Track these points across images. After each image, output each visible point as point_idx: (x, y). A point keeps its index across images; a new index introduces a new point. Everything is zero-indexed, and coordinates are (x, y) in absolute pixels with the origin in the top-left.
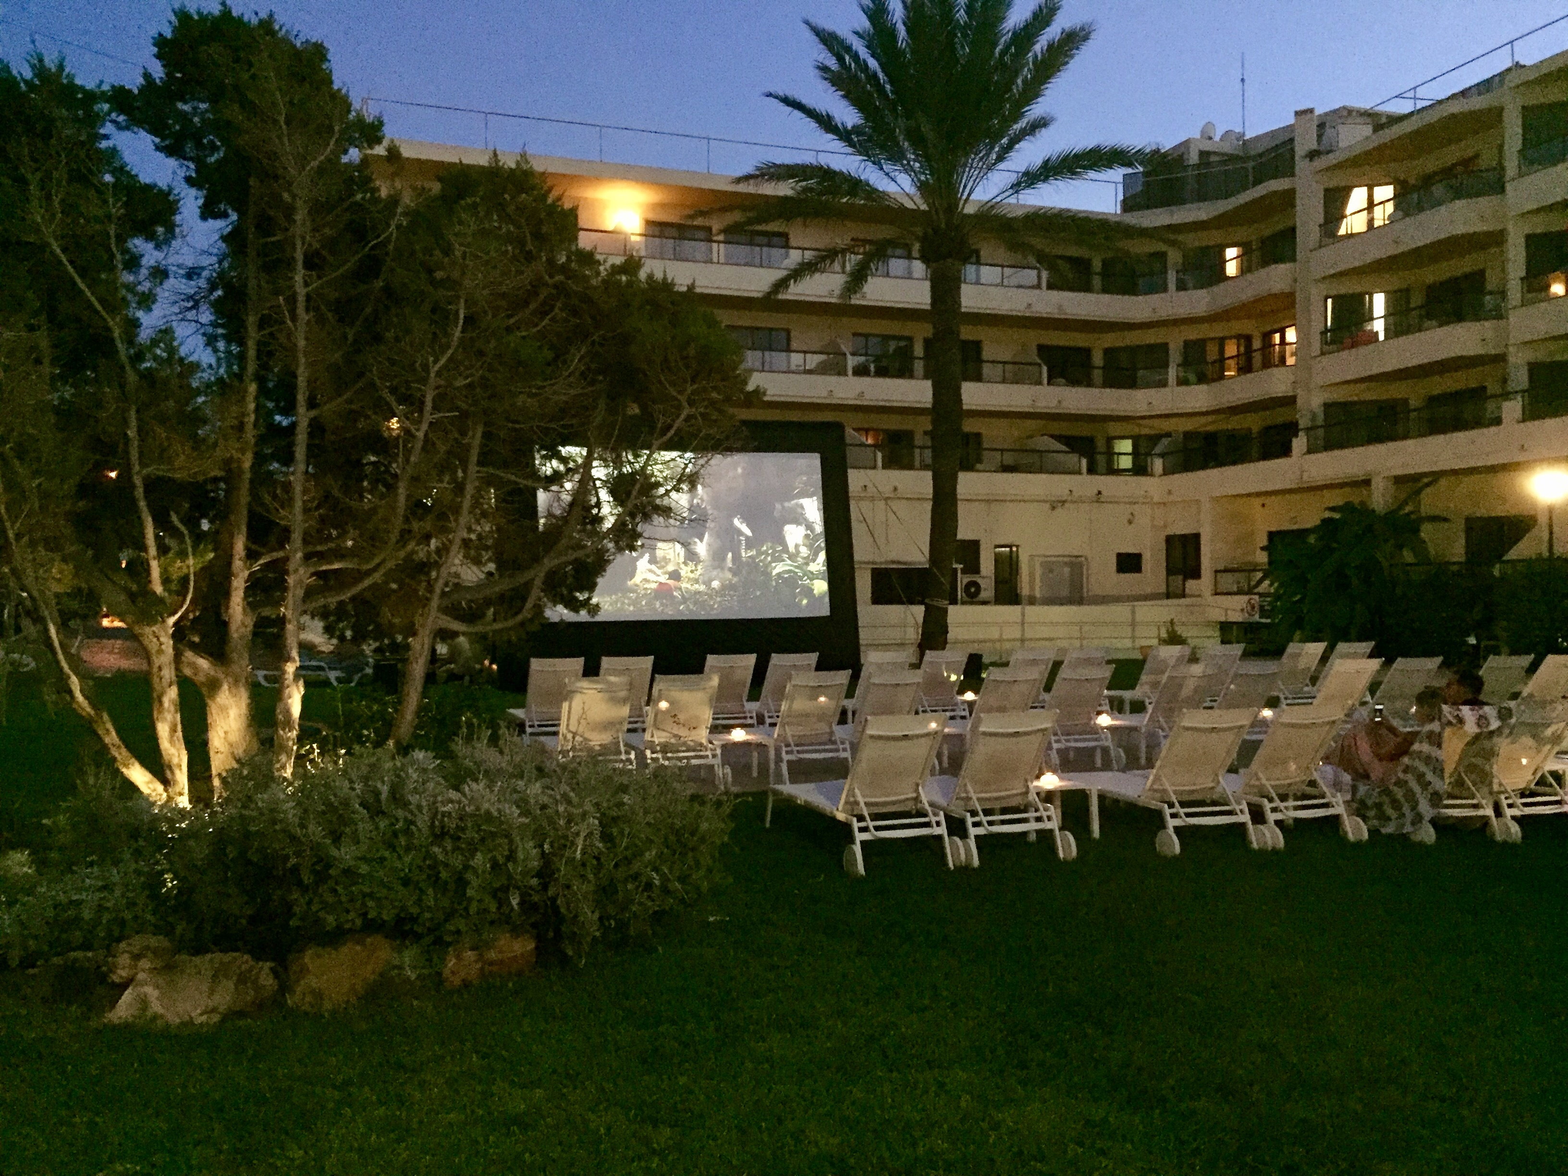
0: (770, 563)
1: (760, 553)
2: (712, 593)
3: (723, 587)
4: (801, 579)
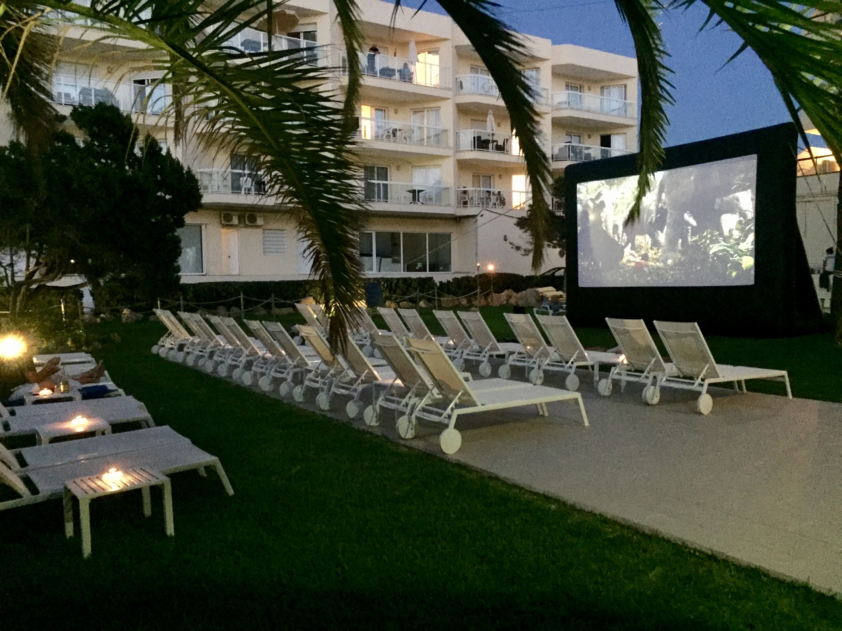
0: (709, 245)
1: (701, 238)
2: (668, 269)
3: (675, 264)
4: (732, 256)
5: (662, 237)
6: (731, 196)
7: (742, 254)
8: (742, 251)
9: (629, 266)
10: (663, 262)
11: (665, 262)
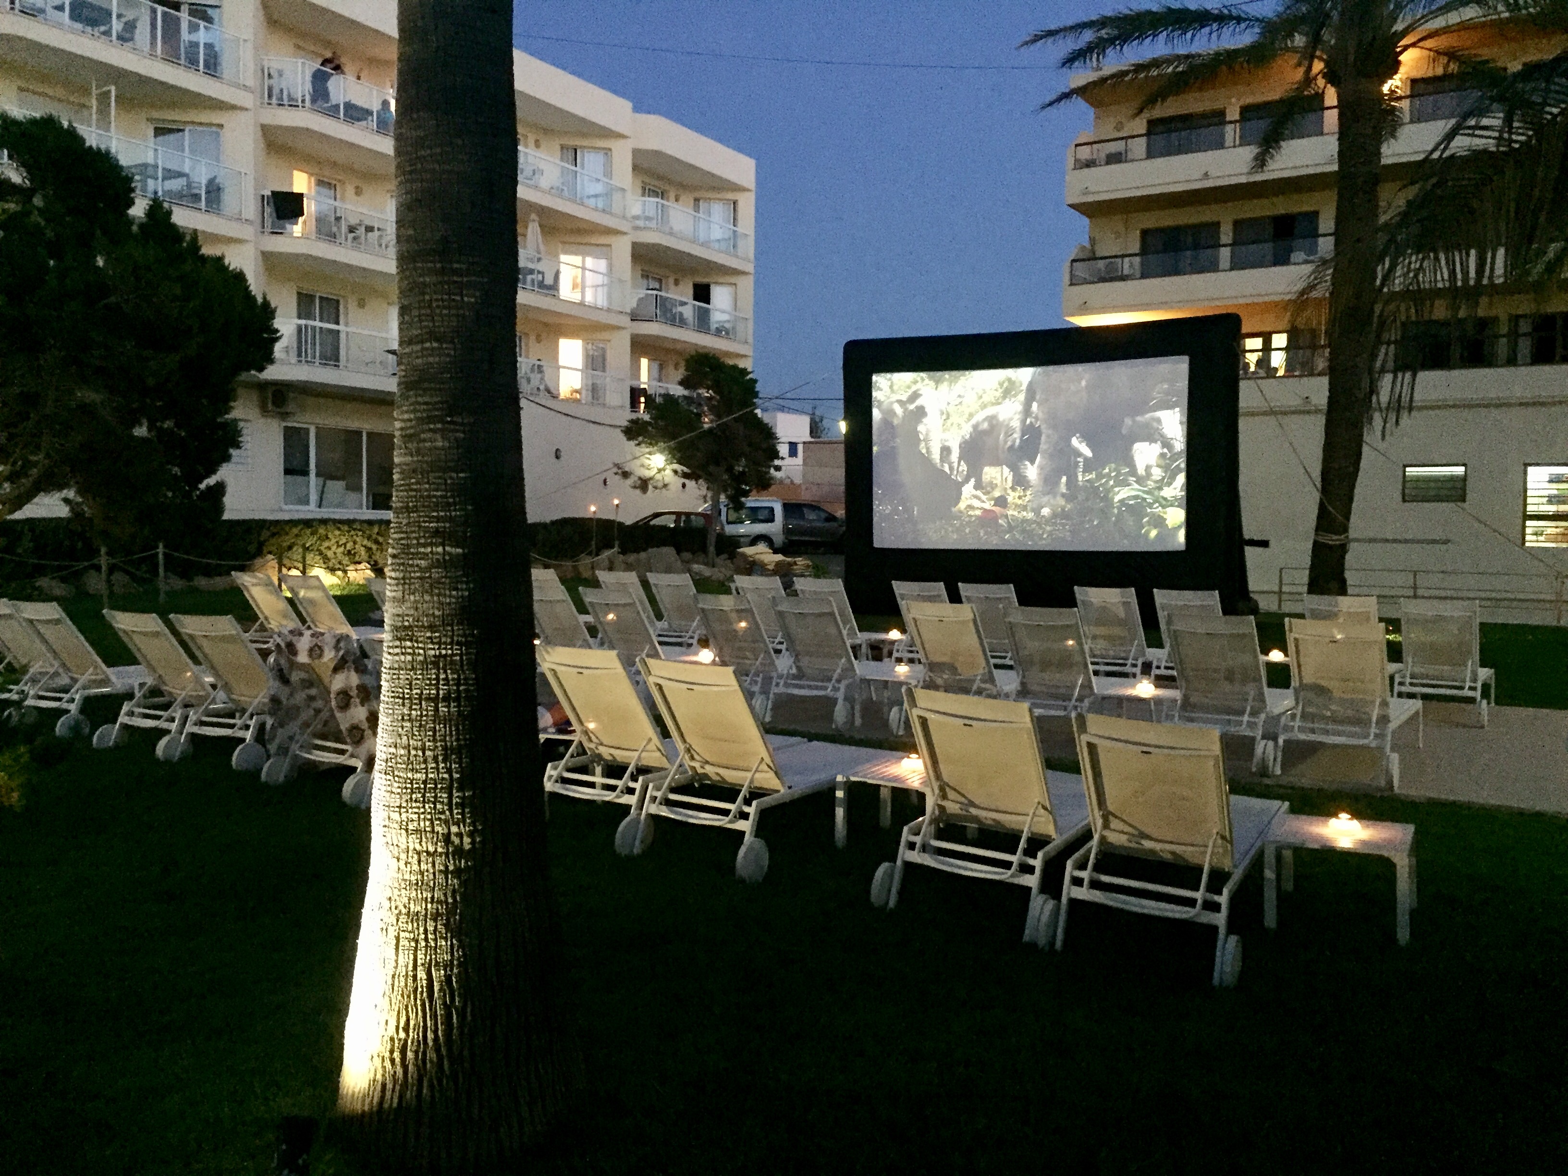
0: (1113, 487)
1: (1100, 476)
2: (1040, 521)
3: (1055, 515)
4: (1150, 505)
5: (1032, 472)
6: (1148, 416)
7: (1166, 503)
8: (1165, 499)
9: (971, 516)
10: (1033, 510)
11: (1037, 511)
